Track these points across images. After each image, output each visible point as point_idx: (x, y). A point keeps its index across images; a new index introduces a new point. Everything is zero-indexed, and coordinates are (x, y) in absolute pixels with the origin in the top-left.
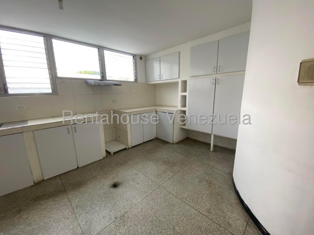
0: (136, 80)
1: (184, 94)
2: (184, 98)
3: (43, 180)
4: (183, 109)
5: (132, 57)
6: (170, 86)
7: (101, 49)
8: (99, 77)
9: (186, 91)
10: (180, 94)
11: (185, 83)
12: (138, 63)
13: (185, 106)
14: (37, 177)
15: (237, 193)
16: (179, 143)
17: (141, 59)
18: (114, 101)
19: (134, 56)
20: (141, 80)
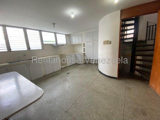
0: (67, 43)
1: (84, 48)
2: (84, 49)
3: (46, 75)
4: (84, 52)
5: (65, 35)
6: (79, 45)
7: (55, 33)
8: (55, 43)
9: (85, 47)
10: (83, 48)
11: (84, 44)
12: (67, 37)
13: (85, 52)
14: (44, 74)
15: (99, 70)
16: (84, 64)
17: (68, 36)
18: (60, 51)
19: (66, 35)
20: (68, 43)
